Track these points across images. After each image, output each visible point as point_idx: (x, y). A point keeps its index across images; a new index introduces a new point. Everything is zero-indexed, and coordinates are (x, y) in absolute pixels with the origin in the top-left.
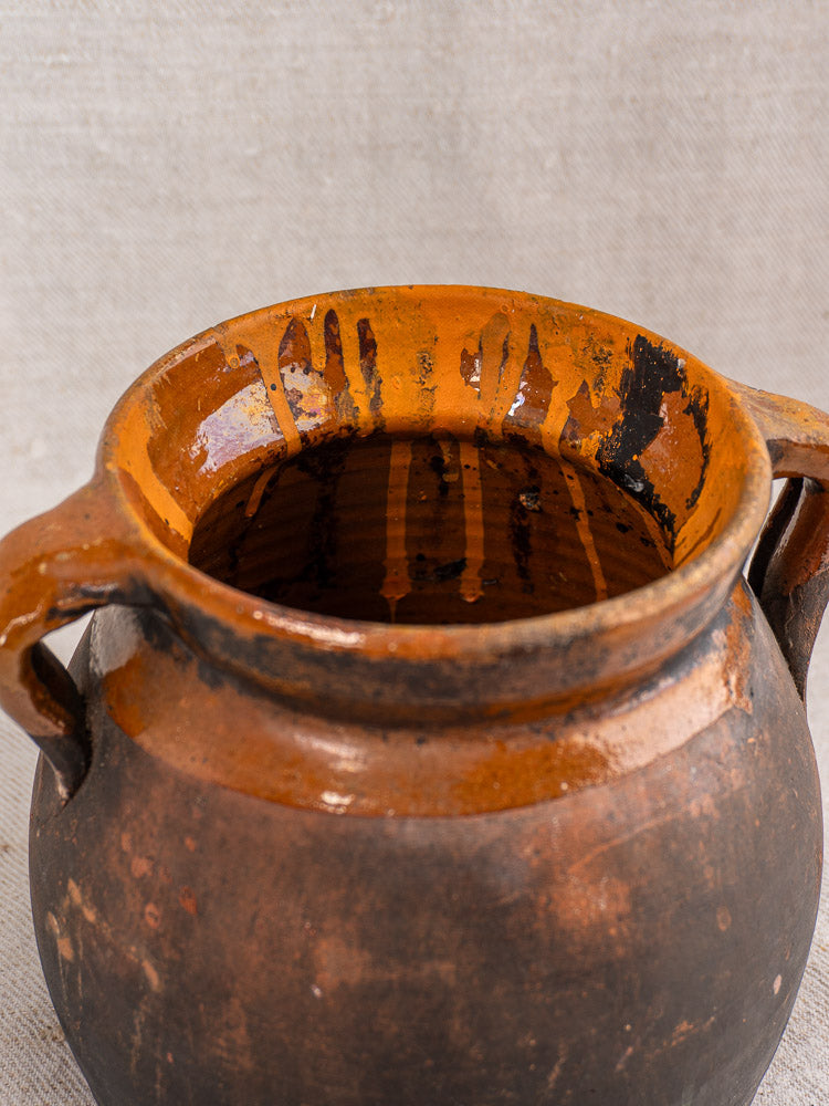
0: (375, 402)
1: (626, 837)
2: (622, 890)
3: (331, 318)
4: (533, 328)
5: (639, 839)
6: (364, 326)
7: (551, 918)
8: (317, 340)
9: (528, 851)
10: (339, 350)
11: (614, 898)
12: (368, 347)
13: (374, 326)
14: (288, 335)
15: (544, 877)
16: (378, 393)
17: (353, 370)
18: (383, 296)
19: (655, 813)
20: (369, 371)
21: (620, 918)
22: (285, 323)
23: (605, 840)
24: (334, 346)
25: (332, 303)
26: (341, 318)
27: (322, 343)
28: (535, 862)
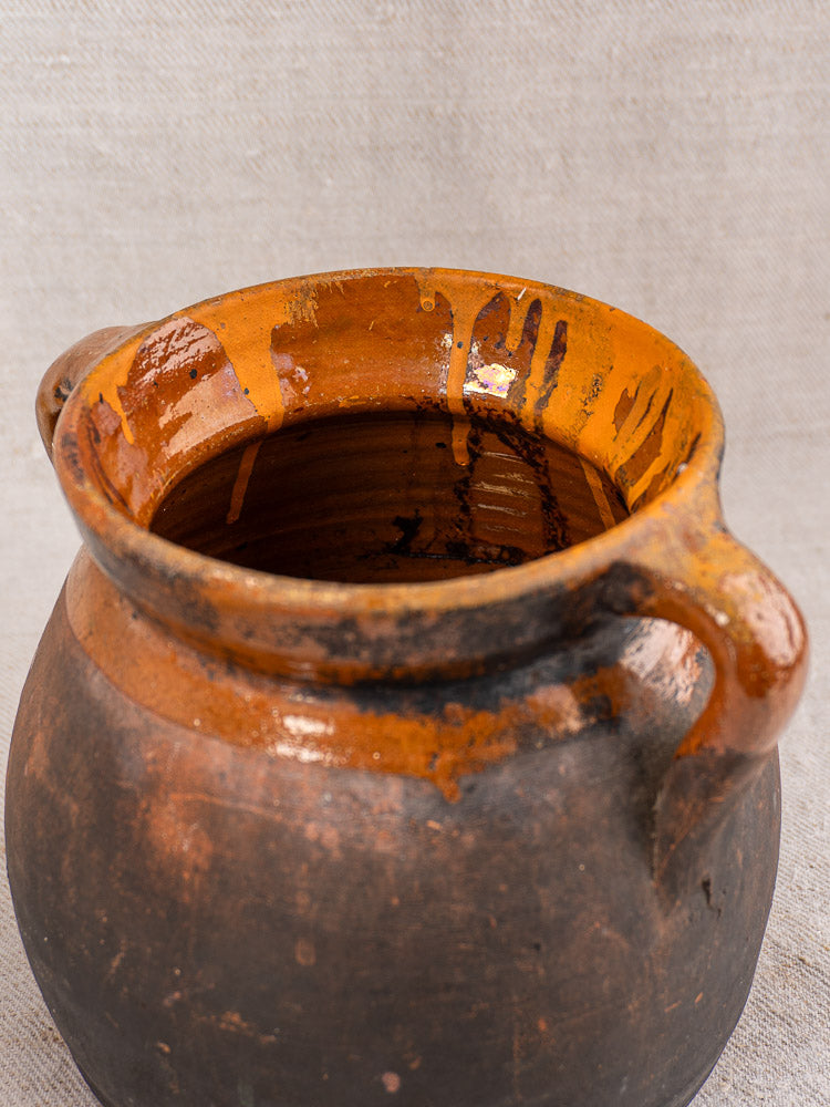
0: (542, 402)
1: (228, 804)
2: (207, 847)
3: (536, 307)
4: (672, 391)
5: (239, 814)
6: (562, 327)
7: (145, 825)
8: (517, 321)
9: (150, 755)
10: (534, 340)
11: (196, 847)
12: (559, 348)
13: (570, 331)
14: (492, 304)
15: (152, 786)
16: (549, 395)
17: (539, 364)
18: (586, 308)
19: (267, 804)
20: (551, 372)
21: (196, 869)
22: (493, 293)
23: (208, 791)
24: (530, 335)
25: (541, 294)
26: (546, 311)
27: (520, 326)
28: (150, 769)
